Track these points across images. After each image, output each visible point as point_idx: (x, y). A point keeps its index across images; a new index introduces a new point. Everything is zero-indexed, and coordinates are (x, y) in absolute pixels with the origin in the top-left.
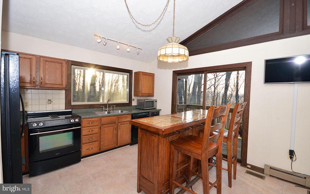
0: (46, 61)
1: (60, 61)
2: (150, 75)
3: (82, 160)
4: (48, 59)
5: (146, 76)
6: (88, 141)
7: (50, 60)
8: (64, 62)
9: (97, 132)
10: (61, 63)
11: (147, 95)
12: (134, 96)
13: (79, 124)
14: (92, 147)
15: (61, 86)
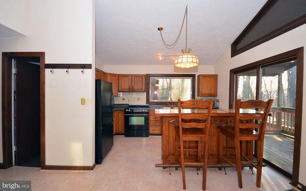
0: (135, 77)
1: (141, 76)
2: (211, 77)
3: (149, 136)
4: (136, 76)
5: (206, 78)
6: (153, 125)
7: (137, 76)
8: (143, 76)
9: (159, 120)
10: (142, 77)
11: (208, 95)
12: (197, 96)
13: (147, 113)
14: (156, 129)
15: (142, 90)
